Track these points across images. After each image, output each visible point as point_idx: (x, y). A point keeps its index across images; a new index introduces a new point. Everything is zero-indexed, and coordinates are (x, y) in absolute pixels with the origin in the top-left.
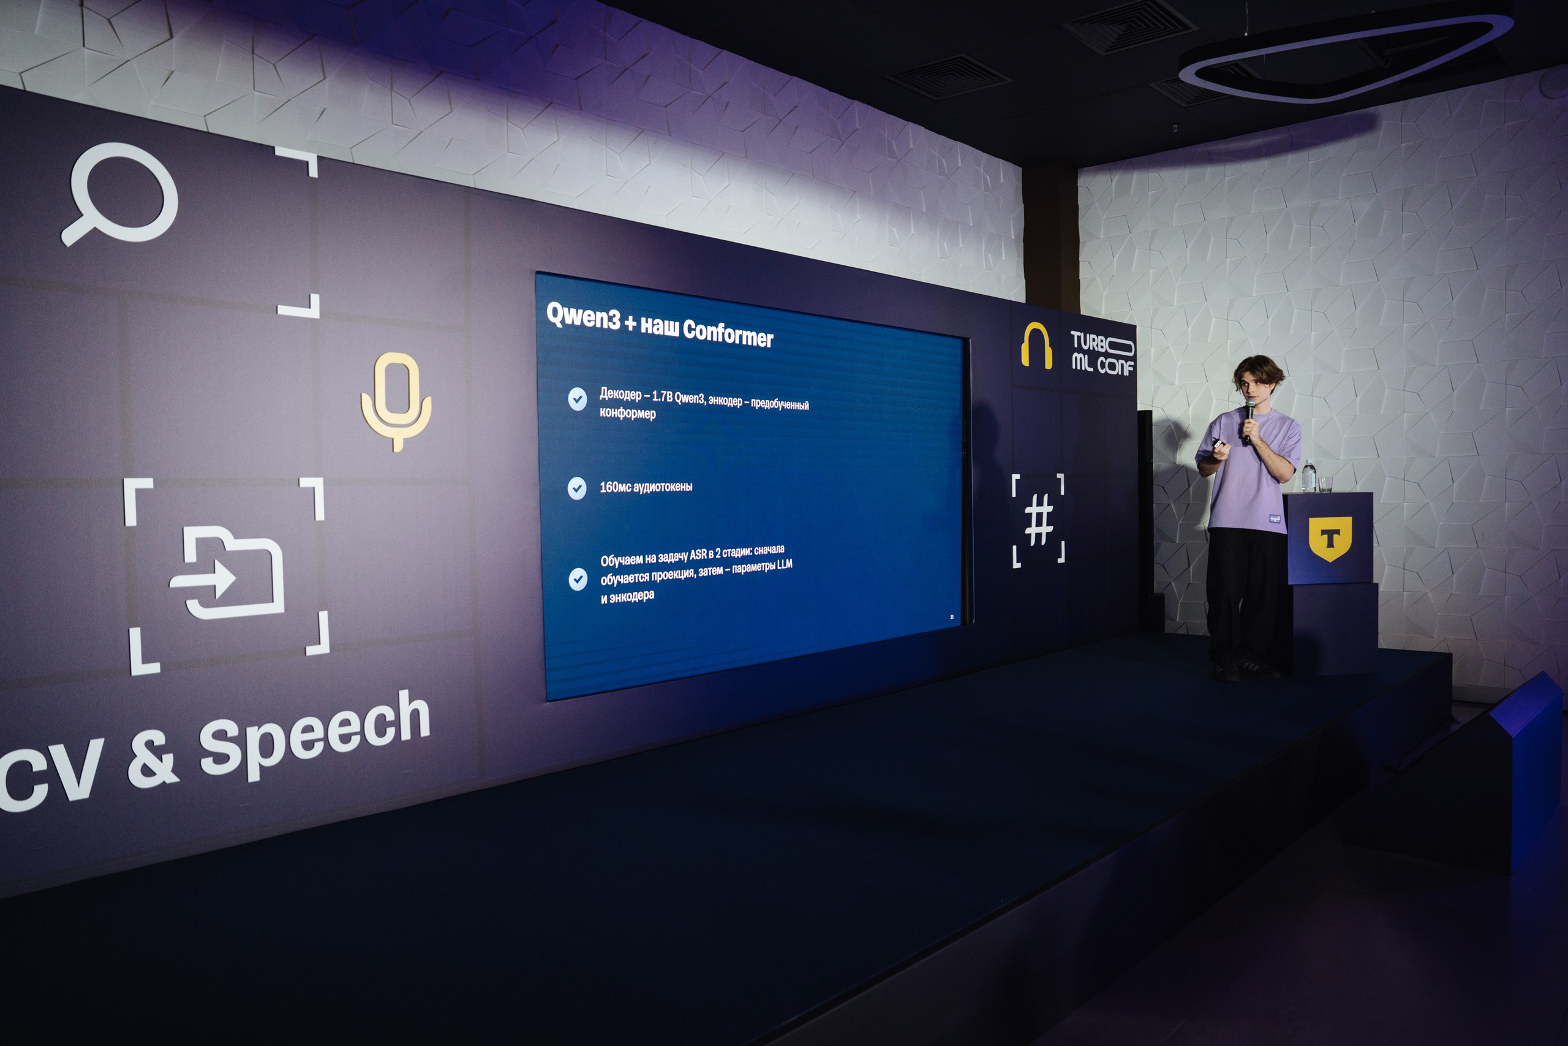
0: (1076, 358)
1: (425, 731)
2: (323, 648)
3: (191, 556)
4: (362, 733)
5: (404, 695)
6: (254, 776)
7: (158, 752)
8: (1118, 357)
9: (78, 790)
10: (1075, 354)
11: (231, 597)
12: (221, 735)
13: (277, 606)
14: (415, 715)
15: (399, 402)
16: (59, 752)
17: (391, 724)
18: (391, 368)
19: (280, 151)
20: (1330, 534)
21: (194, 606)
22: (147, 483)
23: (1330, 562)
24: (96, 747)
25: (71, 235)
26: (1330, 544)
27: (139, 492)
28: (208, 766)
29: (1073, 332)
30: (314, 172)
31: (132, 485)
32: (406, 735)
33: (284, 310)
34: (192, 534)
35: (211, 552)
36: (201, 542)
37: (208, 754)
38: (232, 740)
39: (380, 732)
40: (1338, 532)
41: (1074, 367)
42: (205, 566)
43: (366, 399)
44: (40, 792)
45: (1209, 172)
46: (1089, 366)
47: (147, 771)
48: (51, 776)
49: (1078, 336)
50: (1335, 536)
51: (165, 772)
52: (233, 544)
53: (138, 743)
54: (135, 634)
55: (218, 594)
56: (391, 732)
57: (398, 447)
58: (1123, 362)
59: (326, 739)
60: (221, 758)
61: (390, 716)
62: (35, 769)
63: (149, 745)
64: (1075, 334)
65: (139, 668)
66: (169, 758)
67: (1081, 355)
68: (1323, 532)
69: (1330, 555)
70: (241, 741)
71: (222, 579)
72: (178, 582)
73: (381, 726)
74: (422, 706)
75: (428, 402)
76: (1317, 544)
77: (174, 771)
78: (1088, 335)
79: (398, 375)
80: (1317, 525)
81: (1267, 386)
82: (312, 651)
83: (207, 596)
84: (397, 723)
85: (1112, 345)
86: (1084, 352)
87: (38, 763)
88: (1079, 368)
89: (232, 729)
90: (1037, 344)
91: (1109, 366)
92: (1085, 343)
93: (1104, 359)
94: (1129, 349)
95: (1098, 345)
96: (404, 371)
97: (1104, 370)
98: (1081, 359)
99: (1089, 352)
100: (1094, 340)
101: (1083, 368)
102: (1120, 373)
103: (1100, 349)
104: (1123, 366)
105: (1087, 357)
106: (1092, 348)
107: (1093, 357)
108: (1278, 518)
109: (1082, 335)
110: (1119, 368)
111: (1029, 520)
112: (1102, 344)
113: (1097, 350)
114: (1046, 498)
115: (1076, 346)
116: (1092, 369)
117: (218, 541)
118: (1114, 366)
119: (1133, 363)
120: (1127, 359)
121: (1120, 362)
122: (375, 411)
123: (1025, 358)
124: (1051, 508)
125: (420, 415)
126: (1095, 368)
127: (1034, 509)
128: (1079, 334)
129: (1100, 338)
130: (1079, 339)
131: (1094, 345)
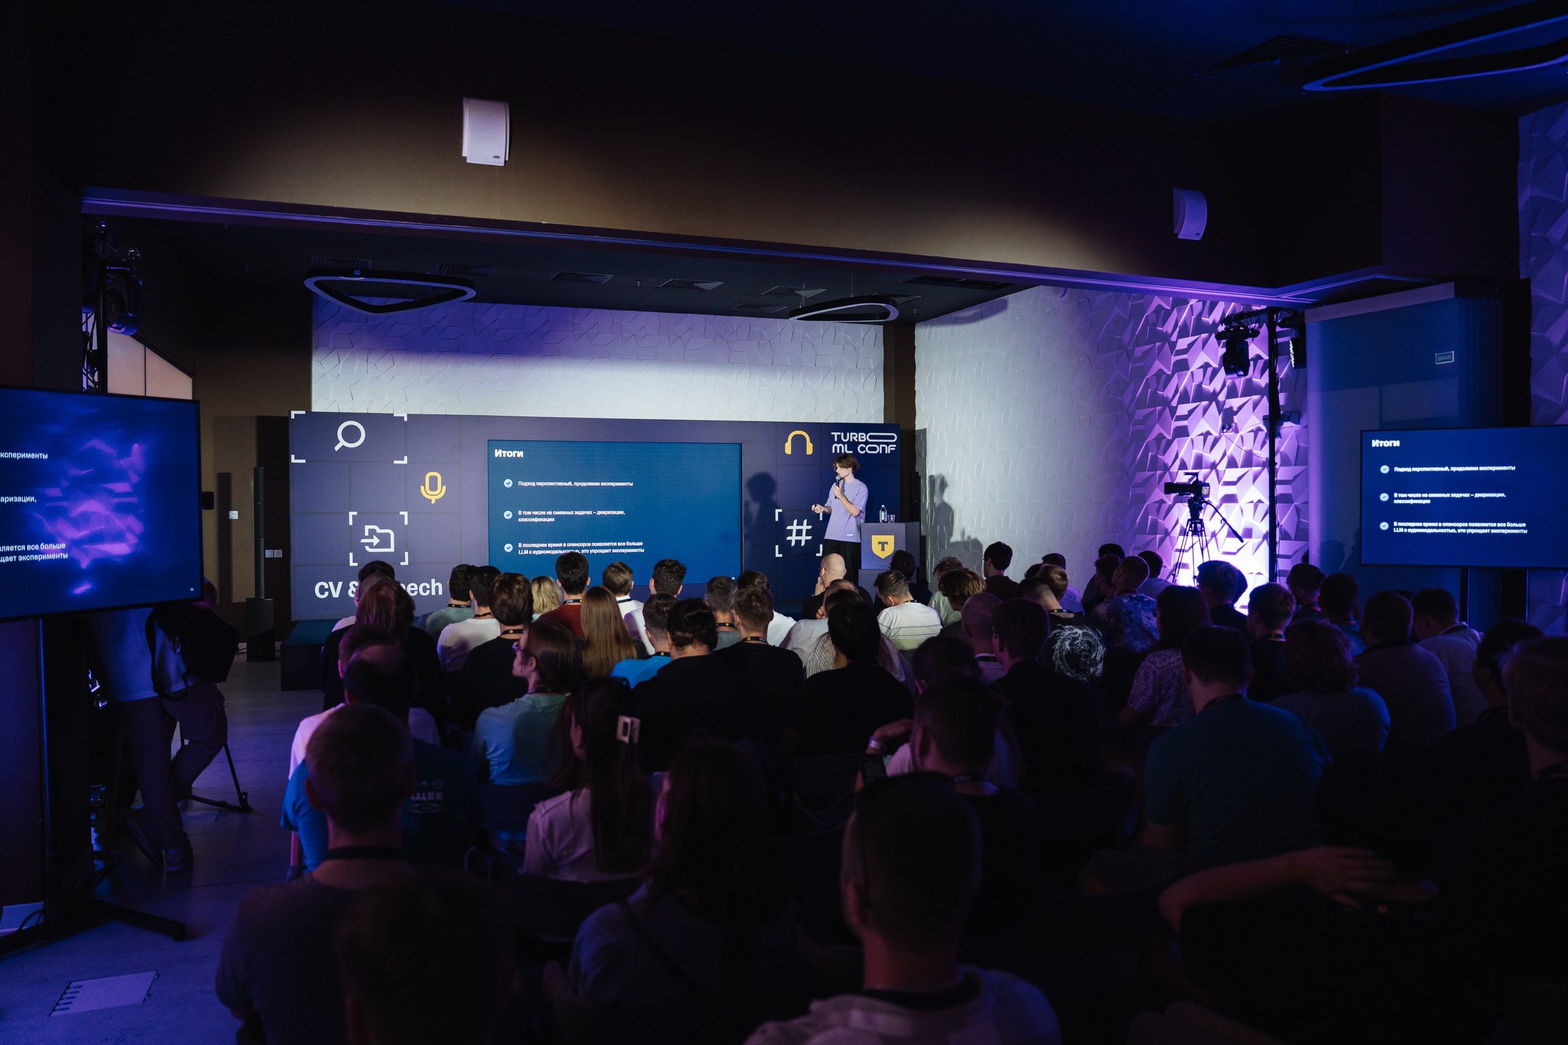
0: (836, 447)
1: (440, 593)
2: (406, 563)
3: (367, 534)
4: (418, 590)
5: (433, 581)
8: (878, 444)
9: (336, 594)
11: (378, 546)
13: (392, 549)
14: (437, 588)
15: (433, 487)
16: (331, 584)
17: (428, 589)
18: (431, 477)
19: (394, 415)
20: (883, 544)
21: (367, 548)
22: (356, 513)
23: (883, 558)
24: (340, 584)
25: (337, 448)
26: (883, 549)
27: (353, 516)
29: (832, 433)
30: (406, 419)
31: (351, 514)
32: (433, 593)
33: (395, 462)
34: (367, 528)
35: (372, 533)
39: (425, 592)
40: (887, 543)
41: (834, 452)
42: (371, 537)
43: (422, 487)
44: (327, 594)
48: (329, 590)
49: (838, 435)
50: (886, 545)
52: (379, 531)
54: (351, 555)
55: (374, 545)
56: (428, 592)
57: (433, 502)
61: (428, 586)
63: (354, 585)
64: (836, 434)
65: (352, 564)
68: (879, 543)
69: (883, 555)
71: (375, 541)
72: (363, 541)
73: (425, 589)
74: (440, 585)
75: (444, 487)
76: (876, 549)
78: (848, 434)
79: (433, 480)
80: (876, 539)
82: (402, 564)
83: (371, 545)
84: (430, 589)
85: (871, 437)
86: (844, 443)
87: (326, 587)
88: (838, 452)
90: (799, 442)
91: (870, 449)
92: (845, 438)
93: (864, 446)
94: (893, 438)
95: (858, 438)
96: (436, 477)
97: (864, 452)
98: (840, 447)
99: (849, 443)
100: (854, 436)
101: (843, 452)
102: (881, 452)
103: (860, 440)
104: (884, 449)
105: (846, 445)
106: (851, 440)
107: (853, 445)
108: (852, 535)
109: (842, 433)
110: (879, 450)
111: (790, 533)
112: (862, 437)
113: (856, 440)
114: (805, 521)
115: (836, 440)
116: (851, 452)
117: (375, 530)
118: (875, 449)
119: (895, 446)
120: (888, 444)
121: (881, 446)
122: (425, 491)
123: (788, 449)
124: (810, 527)
125: (441, 491)
126: (855, 450)
127: (794, 527)
128: (840, 433)
129: (860, 434)
130: (839, 436)
131: (855, 438)
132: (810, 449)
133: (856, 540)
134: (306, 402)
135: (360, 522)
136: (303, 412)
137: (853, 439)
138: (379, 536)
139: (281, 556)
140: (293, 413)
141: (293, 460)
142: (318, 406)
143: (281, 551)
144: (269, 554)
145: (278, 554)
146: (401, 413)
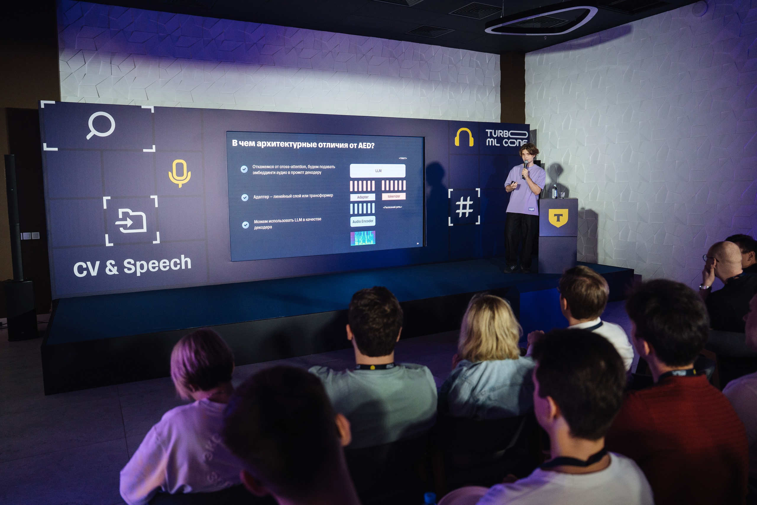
0: (489, 141)
1: (189, 267)
2: (158, 242)
3: (120, 216)
4: (170, 266)
5: (183, 256)
6: (138, 274)
7: (113, 266)
8: (516, 139)
9: (94, 273)
10: (488, 139)
11: (131, 227)
12: (129, 263)
13: (144, 230)
14: (186, 262)
15: (180, 173)
16: (89, 263)
17: (179, 264)
18: (178, 164)
19: (142, 107)
20: (558, 216)
21: (122, 229)
22: (109, 198)
23: (558, 227)
24: (98, 263)
25: (88, 137)
26: (558, 220)
27: (107, 200)
28: (126, 270)
29: (487, 130)
30: (153, 111)
31: (105, 199)
32: (183, 267)
33: (145, 150)
34: (121, 211)
35: (126, 216)
36: (123, 213)
37: (126, 268)
38: (132, 264)
39: (175, 266)
40: (562, 215)
41: (487, 144)
42: (124, 219)
43: (170, 173)
44: (85, 273)
45: (571, 53)
46: (497, 143)
47: (110, 270)
48: (87, 269)
50: (561, 217)
51: (115, 271)
52: (132, 213)
53: (108, 263)
54: (107, 236)
55: (128, 226)
56: (179, 266)
57: (180, 186)
58: (520, 141)
59: (159, 266)
60: (130, 269)
61: (178, 262)
62: (83, 267)
63: (111, 264)
64: (489, 131)
65: (108, 244)
66: (116, 268)
67: (492, 139)
68: (555, 215)
69: (558, 225)
70: (135, 265)
71: (129, 222)
72: (117, 223)
73: (176, 264)
74: (189, 260)
75: (190, 173)
76: (552, 220)
77: (117, 271)
78: (497, 131)
79: (180, 167)
80: (552, 212)
81: (532, 156)
82: (154, 242)
83: (125, 227)
84: (180, 264)
85: (512, 134)
86: (494, 138)
87: (84, 266)
88: (490, 145)
89: (132, 262)
90: (464, 137)
91: (511, 143)
92: (495, 134)
93: (507, 141)
94: (525, 135)
95: (503, 135)
96: (182, 164)
97: (507, 145)
98: (492, 141)
99: (497, 138)
100: (501, 132)
101: (493, 145)
102: (518, 145)
103: (505, 136)
104: (519, 142)
105: (496, 140)
106: (499, 136)
107: (500, 140)
108: (533, 209)
109: (493, 131)
110: (517, 144)
111: (458, 207)
112: (506, 134)
113: (502, 136)
114: (469, 198)
115: (489, 136)
116: (499, 145)
117: (128, 213)
118: (514, 143)
119: (527, 141)
120: (522, 139)
121: (518, 140)
122: (173, 177)
123: (457, 143)
124: (472, 202)
125: (187, 177)
126: (502, 144)
127: (461, 203)
128: (491, 131)
129: (505, 131)
130: (491, 133)
131: (501, 135)
132: (471, 143)
133: (536, 213)
134: (55, 93)
135: (113, 206)
136: (53, 102)
137: (500, 135)
138: (132, 218)
139: (39, 238)
140: (43, 103)
141: (45, 148)
142: (66, 97)
143: (39, 233)
144: (26, 236)
145: (36, 236)
146: (149, 105)
